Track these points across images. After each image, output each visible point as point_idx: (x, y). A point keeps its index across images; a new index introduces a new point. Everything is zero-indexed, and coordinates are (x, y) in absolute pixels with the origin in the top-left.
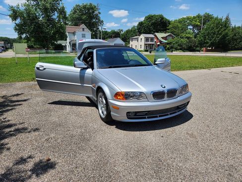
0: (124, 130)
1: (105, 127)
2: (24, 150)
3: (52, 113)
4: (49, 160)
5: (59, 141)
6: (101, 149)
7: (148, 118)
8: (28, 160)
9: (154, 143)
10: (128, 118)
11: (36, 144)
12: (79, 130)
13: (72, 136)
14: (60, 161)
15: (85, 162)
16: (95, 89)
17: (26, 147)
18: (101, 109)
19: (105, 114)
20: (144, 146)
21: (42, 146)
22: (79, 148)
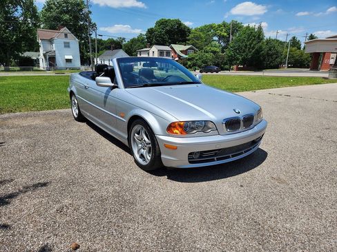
0: (182, 181)
1: (151, 179)
2: (22, 235)
3: (52, 163)
4: (77, 247)
5: (82, 210)
7: (218, 159)
9: (235, 198)
10: (190, 162)
11: (42, 221)
12: (111, 189)
13: (102, 200)
14: (97, 247)
15: (143, 242)
16: (126, 120)
17: (25, 229)
18: (139, 151)
19: (149, 158)
20: (223, 203)
21: (55, 223)
22: (121, 218)
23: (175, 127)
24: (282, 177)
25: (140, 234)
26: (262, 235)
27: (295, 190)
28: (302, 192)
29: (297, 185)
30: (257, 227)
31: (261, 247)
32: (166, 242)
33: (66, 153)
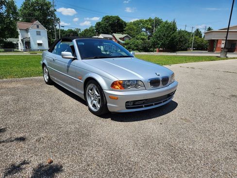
0: (121, 121)
1: (100, 120)
2: (13, 155)
3: (31, 111)
4: (51, 162)
5: (54, 139)
6: (107, 142)
7: (145, 106)
8: (24, 166)
9: (156, 131)
10: (127, 108)
11: (26, 147)
12: (73, 127)
13: (67, 134)
14: (65, 161)
15: (96, 158)
16: (82, 81)
17: (15, 152)
18: (92, 102)
19: (99, 106)
20: (149, 134)
21: (35, 148)
22: (81, 144)
23: (116, 84)
24: (188, 118)
25: (93, 153)
26: (174, 153)
27: (196, 125)
28: (200, 127)
29: (197, 123)
30: (171, 148)
31: (173, 159)
32: (111, 158)
33: (41, 105)
